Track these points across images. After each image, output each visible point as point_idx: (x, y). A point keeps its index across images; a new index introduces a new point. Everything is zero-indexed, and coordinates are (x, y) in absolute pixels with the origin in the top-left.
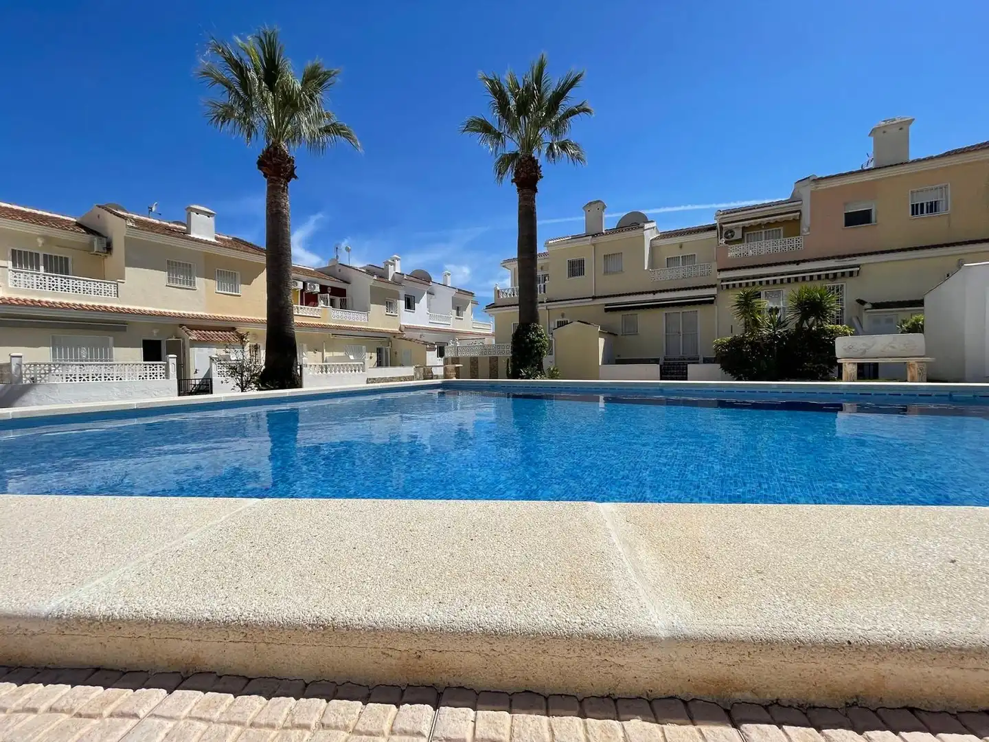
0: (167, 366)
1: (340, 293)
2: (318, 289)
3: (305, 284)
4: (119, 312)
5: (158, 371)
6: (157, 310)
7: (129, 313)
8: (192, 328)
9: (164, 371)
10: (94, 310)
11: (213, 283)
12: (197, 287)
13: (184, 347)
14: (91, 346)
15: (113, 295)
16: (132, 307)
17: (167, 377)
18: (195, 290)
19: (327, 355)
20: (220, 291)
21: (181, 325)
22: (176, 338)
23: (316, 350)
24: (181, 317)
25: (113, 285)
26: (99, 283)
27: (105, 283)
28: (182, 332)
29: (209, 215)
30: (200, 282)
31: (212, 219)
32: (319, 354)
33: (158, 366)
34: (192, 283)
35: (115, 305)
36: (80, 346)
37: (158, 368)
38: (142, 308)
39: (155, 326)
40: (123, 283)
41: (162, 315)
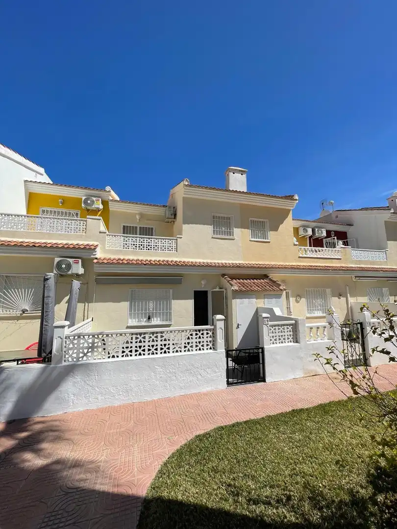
0: (214, 332)
1: (342, 236)
2: (325, 234)
3: (313, 231)
4: (177, 265)
5: (205, 340)
6: (205, 261)
7: (185, 265)
8: (233, 277)
9: (211, 339)
10: (159, 264)
11: (247, 232)
12: (235, 236)
13: (227, 298)
14: (157, 299)
15: (174, 250)
16: (186, 260)
17: (214, 348)
18: (234, 239)
19: (352, 300)
20: (253, 239)
21: (223, 275)
22: (220, 288)
23: (340, 295)
24: (224, 266)
25: (174, 241)
26: (164, 240)
27: (168, 239)
28: (224, 281)
29: (242, 172)
30: (237, 231)
31: (245, 176)
32: (343, 299)
33: (205, 332)
34: (230, 233)
35: (175, 259)
36: (149, 300)
37: (205, 334)
38: (194, 260)
39: (203, 277)
40: (181, 238)
41: (208, 266)
